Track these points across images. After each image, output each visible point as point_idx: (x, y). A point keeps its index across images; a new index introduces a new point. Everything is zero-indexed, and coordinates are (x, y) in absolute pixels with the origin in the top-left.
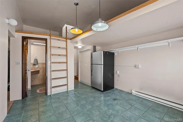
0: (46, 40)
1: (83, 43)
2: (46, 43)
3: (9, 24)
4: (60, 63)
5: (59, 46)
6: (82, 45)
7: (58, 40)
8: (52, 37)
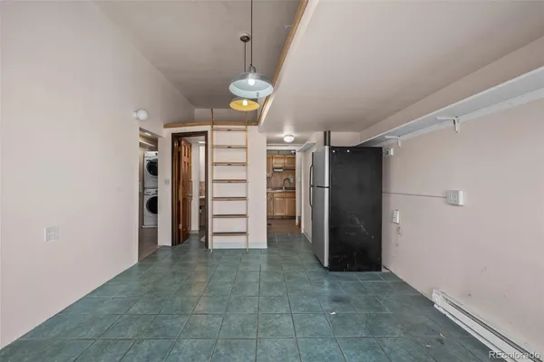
0: (205, 133)
1: (297, 130)
2: (206, 140)
3: (138, 118)
4: (230, 181)
5: (229, 144)
6: (295, 135)
7: (229, 130)
8: (214, 126)
